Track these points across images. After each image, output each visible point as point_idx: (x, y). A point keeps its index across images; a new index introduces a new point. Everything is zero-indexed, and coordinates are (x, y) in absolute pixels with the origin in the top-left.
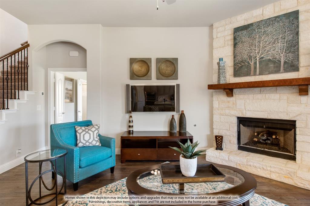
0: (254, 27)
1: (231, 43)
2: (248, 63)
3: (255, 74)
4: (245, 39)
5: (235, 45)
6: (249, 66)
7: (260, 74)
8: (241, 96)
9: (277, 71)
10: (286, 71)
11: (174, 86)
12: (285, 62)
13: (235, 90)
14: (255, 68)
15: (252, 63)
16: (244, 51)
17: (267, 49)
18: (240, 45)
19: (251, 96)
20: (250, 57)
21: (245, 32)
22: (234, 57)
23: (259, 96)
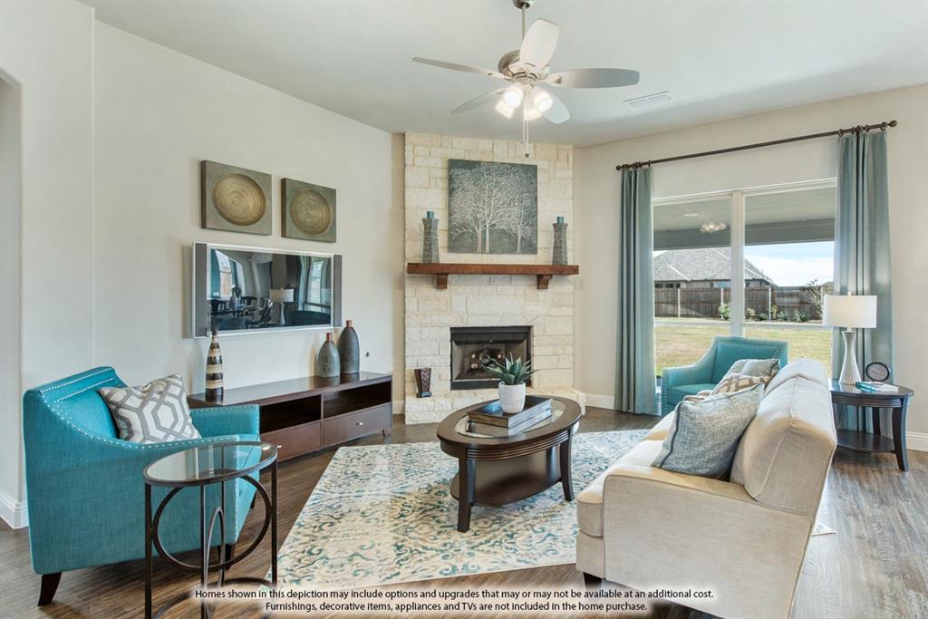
0: (483, 169)
1: (443, 184)
2: (474, 230)
3: (483, 252)
4: (468, 185)
5: (451, 191)
6: (474, 236)
7: (491, 252)
8: (461, 289)
9: (513, 251)
10: (524, 252)
11: (330, 259)
12: (523, 239)
13: (450, 277)
14: (484, 240)
15: (479, 232)
16: (467, 207)
17: (501, 211)
18: (459, 194)
19: (476, 289)
20: (476, 220)
21: (468, 173)
22: (450, 214)
23: (489, 289)
